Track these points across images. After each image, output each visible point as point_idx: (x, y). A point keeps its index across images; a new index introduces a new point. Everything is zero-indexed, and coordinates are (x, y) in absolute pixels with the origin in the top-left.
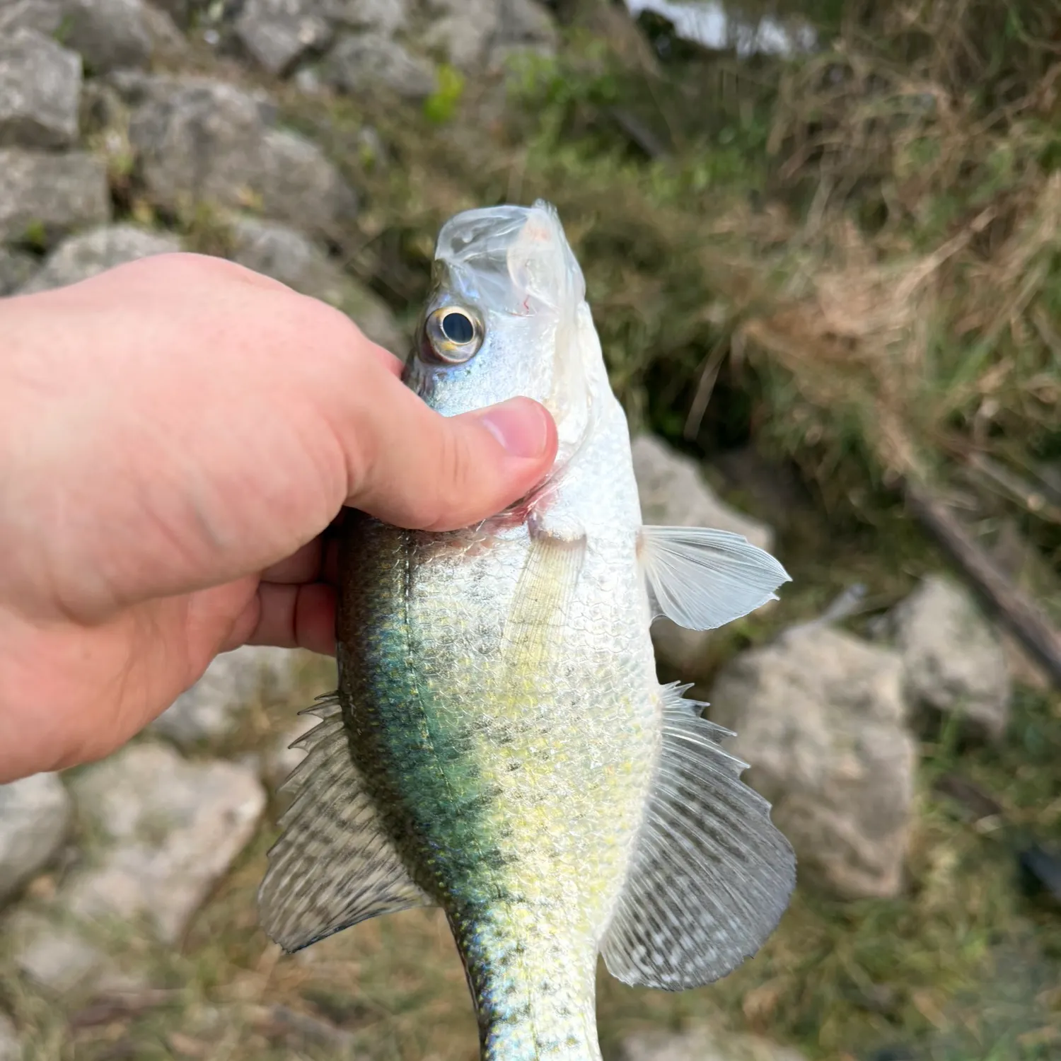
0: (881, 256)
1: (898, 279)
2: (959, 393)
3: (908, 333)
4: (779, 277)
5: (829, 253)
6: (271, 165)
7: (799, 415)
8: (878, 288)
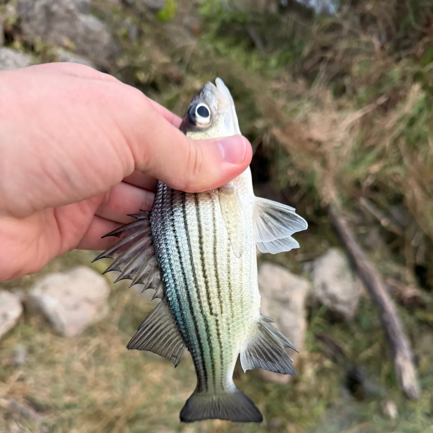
0: (340, 108)
1: (344, 119)
2: (360, 171)
3: (343, 144)
4: (295, 111)
5: (318, 104)
6: (81, 30)
7: (290, 172)
8: (334, 122)
